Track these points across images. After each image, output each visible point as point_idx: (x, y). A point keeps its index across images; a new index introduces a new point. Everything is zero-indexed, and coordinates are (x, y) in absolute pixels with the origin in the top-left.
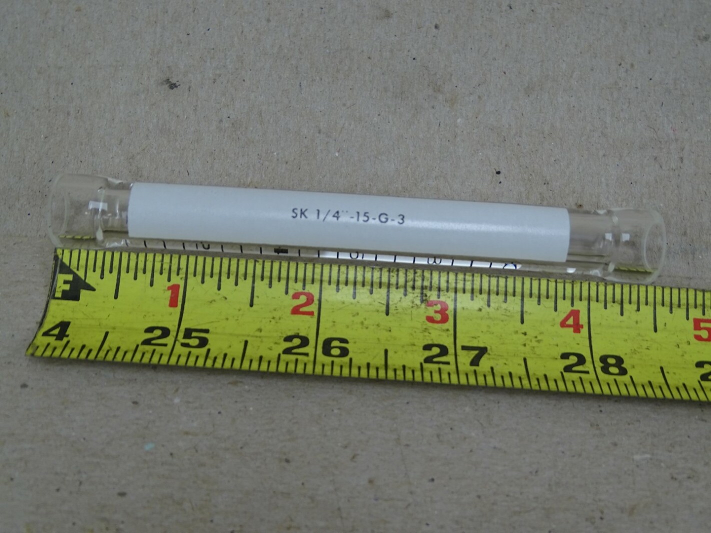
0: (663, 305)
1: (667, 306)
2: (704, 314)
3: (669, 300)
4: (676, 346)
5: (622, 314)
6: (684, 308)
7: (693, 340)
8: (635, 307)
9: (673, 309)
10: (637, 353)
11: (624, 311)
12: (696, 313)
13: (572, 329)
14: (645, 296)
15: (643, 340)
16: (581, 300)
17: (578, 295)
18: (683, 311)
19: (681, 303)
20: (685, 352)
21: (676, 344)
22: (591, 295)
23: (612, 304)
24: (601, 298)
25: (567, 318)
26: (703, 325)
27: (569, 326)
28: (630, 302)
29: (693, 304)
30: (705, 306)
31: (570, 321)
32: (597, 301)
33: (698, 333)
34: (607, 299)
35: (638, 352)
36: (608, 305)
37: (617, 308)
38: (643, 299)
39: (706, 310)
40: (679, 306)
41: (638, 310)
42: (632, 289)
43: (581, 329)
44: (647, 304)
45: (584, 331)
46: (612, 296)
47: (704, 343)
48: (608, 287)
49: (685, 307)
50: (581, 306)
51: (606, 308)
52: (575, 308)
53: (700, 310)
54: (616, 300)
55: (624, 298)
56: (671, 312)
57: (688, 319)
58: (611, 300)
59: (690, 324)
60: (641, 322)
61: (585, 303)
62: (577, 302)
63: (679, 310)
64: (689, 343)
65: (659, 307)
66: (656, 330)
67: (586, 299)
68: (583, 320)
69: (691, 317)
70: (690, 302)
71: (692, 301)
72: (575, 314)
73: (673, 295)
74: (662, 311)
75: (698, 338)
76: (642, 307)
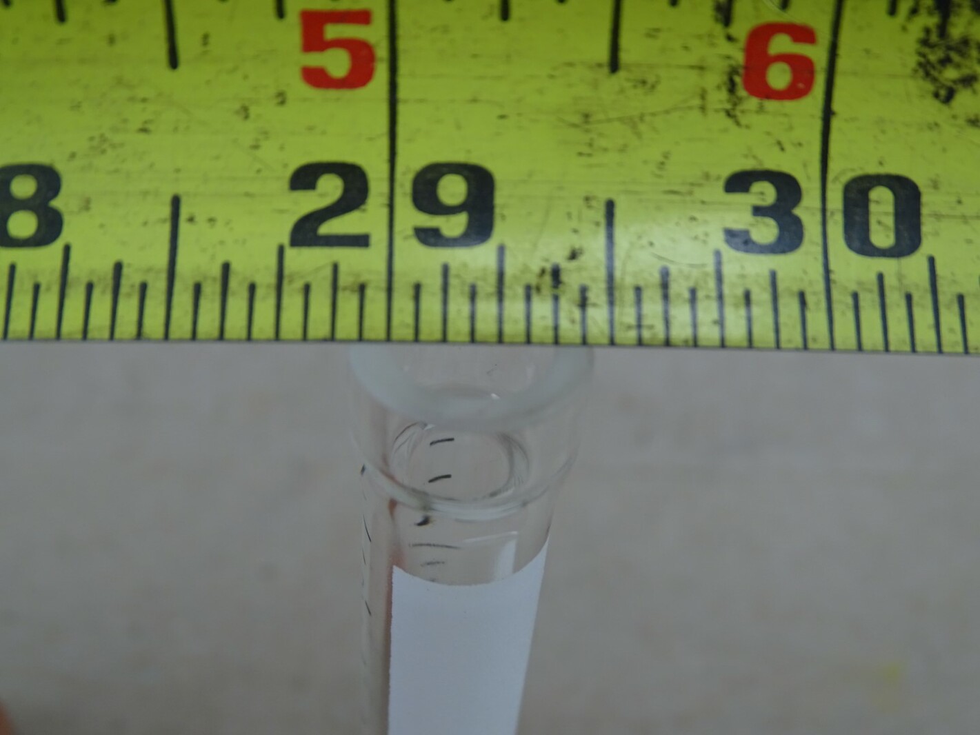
4: (237, 112)
7: (300, 88)
10: (109, 150)
15: (132, 99)
20: (266, 134)
21: (237, 106)
26: (332, 31)
33: (315, 60)
35: (113, 146)
47: (332, 93)
57: (280, 13)
59: (292, 31)
60: (124, 35)
64: (282, 99)
66: (174, 62)
69: (293, 6)
75: (317, 78)
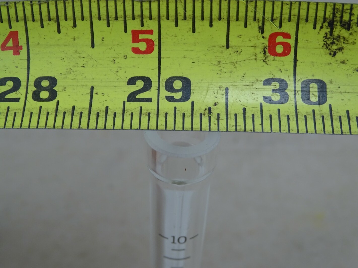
0: (100, 19)
1: (103, 20)
2: (142, 25)
3: (105, 14)
4: (112, 61)
5: (59, 32)
6: (121, 20)
7: (131, 54)
8: (72, 23)
9: (111, 22)
10: (72, 73)
11: (61, 28)
12: (133, 25)
13: (12, 51)
14: (80, 11)
15: (80, 57)
16: (17, 21)
17: (14, 16)
18: (120, 24)
19: (118, 16)
20: (120, 68)
21: (112, 59)
22: (27, 15)
23: (48, 22)
24: (37, 17)
25: (7, 41)
26: (141, 36)
27: (9, 48)
28: (66, 19)
29: (131, 16)
30: (144, 17)
31: (10, 44)
32: (33, 20)
33: (136, 45)
34: (43, 18)
35: (74, 71)
36: (45, 24)
37: (54, 25)
38: (78, 15)
39: (144, 20)
40: (116, 18)
41: (75, 26)
42: (67, 5)
43: (20, 50)
44: (83, 19)
45: (24, 52)
46: (47, 14)
48: (42, 6)
49: (123, 19)
50: (19, 27)
51: (42, 26)
52: (13, 30)
53: (138, 21)
54: (51, 18)
55: (59, 14)
56: (108, 25)
57: (126, 31)
58: (47, 18)
60: (78, 38)
61: (22, 23)
62: (14, 23)
63: (116, 22)
64: (125, 57)
65: (95, 21)
66: (93, 46)
67: (22, 20)
68: (22, 41)
69: (129, 29)
70: (127, 13)
71: (129, 13)
72: (14, 35)
73: (109, 8)
74: (100, 26)
75: (136, 51)
76: (79, 22)
